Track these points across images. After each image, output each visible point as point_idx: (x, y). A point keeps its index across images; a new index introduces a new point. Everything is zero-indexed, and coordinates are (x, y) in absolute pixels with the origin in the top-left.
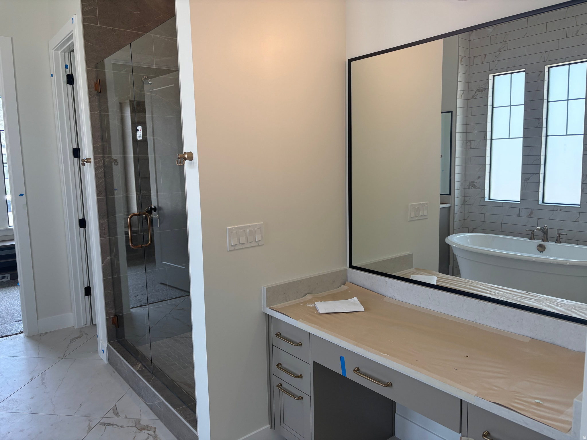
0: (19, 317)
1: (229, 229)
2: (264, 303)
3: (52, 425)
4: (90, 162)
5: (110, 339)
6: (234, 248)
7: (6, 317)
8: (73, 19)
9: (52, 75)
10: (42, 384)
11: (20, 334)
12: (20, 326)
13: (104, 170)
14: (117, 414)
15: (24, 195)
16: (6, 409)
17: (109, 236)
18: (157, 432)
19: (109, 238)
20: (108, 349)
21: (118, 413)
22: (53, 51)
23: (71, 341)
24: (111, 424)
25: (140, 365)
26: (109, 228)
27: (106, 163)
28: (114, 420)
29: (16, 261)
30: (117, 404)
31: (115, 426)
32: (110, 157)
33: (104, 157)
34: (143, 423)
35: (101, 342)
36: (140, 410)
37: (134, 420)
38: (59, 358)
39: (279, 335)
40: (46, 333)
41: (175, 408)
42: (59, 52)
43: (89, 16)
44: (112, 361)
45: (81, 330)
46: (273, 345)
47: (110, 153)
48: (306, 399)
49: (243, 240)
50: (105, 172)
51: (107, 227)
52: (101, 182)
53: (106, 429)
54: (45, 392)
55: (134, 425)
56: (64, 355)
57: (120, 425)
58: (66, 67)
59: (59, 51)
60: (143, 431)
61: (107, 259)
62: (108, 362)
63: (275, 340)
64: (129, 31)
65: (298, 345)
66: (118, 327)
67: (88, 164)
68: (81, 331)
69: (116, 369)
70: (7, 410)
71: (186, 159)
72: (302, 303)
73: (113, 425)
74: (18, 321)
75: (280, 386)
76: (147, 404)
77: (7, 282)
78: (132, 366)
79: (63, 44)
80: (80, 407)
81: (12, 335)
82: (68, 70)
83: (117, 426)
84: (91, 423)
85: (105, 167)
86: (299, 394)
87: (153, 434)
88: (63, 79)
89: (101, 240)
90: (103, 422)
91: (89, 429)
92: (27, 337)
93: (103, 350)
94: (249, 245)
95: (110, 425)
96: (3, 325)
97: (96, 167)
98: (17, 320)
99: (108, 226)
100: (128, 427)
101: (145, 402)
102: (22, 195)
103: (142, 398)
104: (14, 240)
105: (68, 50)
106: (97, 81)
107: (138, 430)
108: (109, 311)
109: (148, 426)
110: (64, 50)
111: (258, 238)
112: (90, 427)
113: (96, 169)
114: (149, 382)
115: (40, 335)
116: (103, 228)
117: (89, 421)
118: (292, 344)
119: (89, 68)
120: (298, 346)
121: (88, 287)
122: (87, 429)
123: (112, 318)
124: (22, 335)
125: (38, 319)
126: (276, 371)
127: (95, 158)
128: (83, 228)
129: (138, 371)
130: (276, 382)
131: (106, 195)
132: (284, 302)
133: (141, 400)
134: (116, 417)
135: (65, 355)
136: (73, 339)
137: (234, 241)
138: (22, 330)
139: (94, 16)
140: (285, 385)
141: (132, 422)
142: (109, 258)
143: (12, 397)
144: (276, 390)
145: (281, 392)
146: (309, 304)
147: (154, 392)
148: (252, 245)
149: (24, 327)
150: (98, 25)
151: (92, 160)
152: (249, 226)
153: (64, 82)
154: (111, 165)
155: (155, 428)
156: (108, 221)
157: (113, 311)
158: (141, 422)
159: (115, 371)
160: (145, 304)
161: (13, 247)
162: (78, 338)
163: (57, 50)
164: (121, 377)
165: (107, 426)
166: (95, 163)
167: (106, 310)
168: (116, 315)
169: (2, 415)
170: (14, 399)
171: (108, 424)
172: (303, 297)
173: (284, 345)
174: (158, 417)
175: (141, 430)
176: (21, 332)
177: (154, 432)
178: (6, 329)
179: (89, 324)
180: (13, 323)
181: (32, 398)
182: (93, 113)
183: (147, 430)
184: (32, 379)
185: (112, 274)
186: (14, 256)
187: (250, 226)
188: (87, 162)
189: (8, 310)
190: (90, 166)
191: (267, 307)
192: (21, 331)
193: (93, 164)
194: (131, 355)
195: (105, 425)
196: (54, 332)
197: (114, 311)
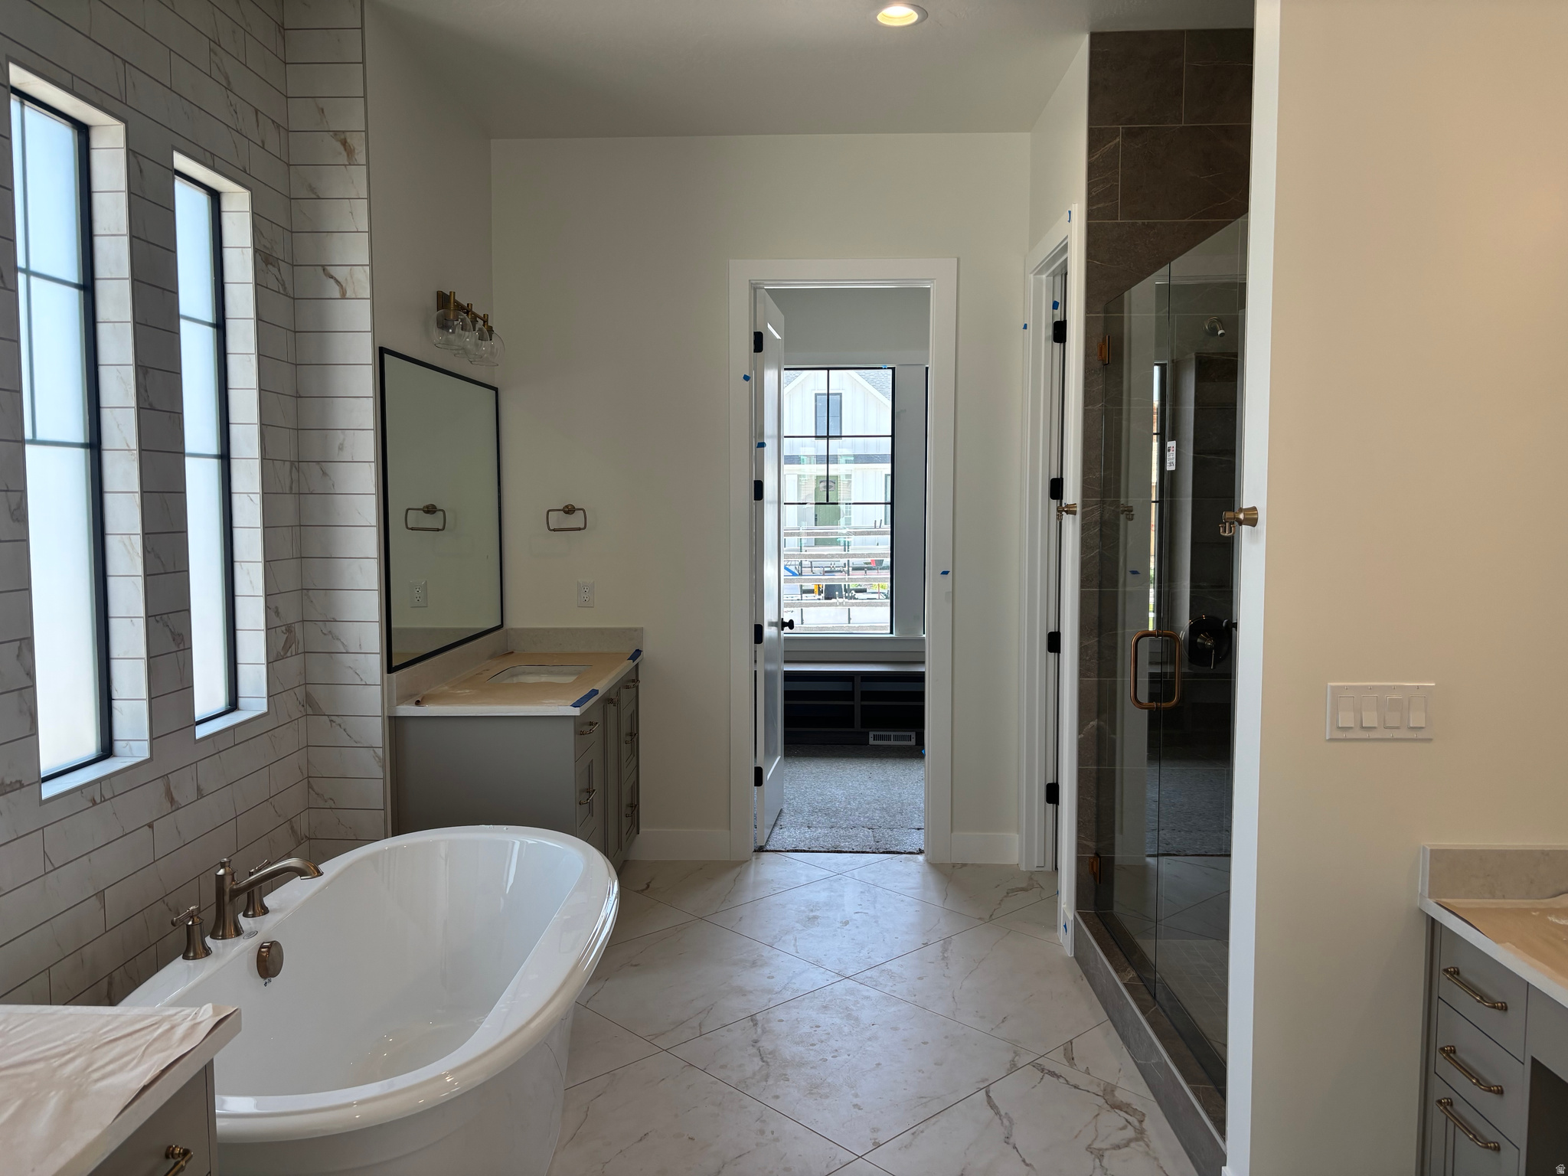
0: (920, 821)
1: (1332, 687)
2: (1422, 884)
3: (946, 1037)
4: (1074, 513)
5: (1080, 904)
6: (1342, 735)
7: (898, 817)
8: (1070, 212)
9: (1025, 327)
10: (943, 959)
11: (918, 854)
12: (917, 840)
13: (1101, 530)
14: (1071, 1060)
15: (950, 574)
16: (874, 983)
17: (1099, 676)
18: (1146, 1124)
19: (1099, 682)
20: (1076, 925)
21: (1073, 1059)
22: (1032, 275)
23: (1008, 893)
24: (1056, 1075)
25: (1132, 974)
26: (1100, 658)
27: (1106, 516)
28: (1062, 1068)
29: (923, 707)
30: (1073, 1041)
31: (1061, 1080)
32: (1117, 503)
33: (1103, 502)
34: (1120, 1096)
35: (1063, 906)
36: (1120, 1070)
37: (1102, 1083)
38: (980, 919)
39: (1455, 973)
40: (964, 865)
41: (1188, 1082)
42: (1044, 276)
43: (1100, 206)
44: (1081, 956)
45: (1031, 876)
46: (1439, 997)
47: (1118, 495)
48: (1508, 1152)
49: (1370, 719)
50: (1101, 536)
51: (1096, 655)
52: (1093, 556)
53: (1044, 1080)
54: (944, 975)
55: (1101, 1094)
56: (991, 916)
57: (1072, 1082)
58: (1055, 305)
59: (1042, 274)
60: (1116, 1110)
61: (1090, 726)
62: (1073, 955)
63: (1446, 987)
64: (1186, 220)
65: (1494, 1007)
66: (1100, 883)
67: (1071, 516)
68: (1031, 879)
69: (1086, 973)
70: (876, 985)
71: (1241, 523)
72: (1536, 910)
73: (1059, 1077)
74: (918, 829)
75: (1447, 1104)
76: (1135, 1062)
77: (910, 747)
78: (1117, 971)
79: (1054, 259)
80: (1003, 1022)
81: (905, 853)
82: (1057, 312)
83: (1065, 1082)
84: (1017, 1057)
85: (1103, 523)
86: (1491, 1135)
87: (1136, 1124)
88: (1047, 331)
89: (1081, 683)
90: (1041, 1065)
91: (1012, 1068)
92: (930, 863)
93: (1065, 926)
94: (1389, 734)
95: (1053, 1074)
96: (892, 829)
97: (1086, 524)
98: (917, 827)
99: (1100, 652)
100: (1088, 1091)
101: (1133, 1058)
102: (945, 573)
103: (1129, 1047)
104: (923, 663)
105: (1062, 270)
106: (1104, 340)
107: (1106, 1105)
108: (1085, 842)
109: (1128, 1105)
110: (1053, 271)
111: (1417, 719)
112: (1015, 1065)
113: (1085, 528)
114: (1143, 1013)
115: (954, 867)
116: (1087, 656)
117: (1015, 1052)
118: (1478, 1001)
119: (1091, 313)
120: (1493, 1009)
121: (1053, 784)
122: (1008, 1066)
123: (1090, 858)
124: (921, 858)
125: (952, 831)
126: (1442, 1064)
127: (1084, 505)
128: (1055, 652)
129: (1125, 985)
130: (1439, 1091)
131: (1100, 586)
132: (1484, 898)
133: (1126, 1051)
134: (1067, 1064)
135: (993, 917)
136: (1013, 890)
137: (1346, 719)
138: (923, 849)
139: (1111, 203)
140: (1460, 1108)
141: (1099, 1085)
142: (1094, 723)
143: (887, 966)
144: (1437, 1116)
145: (1451, 1125)
146: (1557, 917)
147: (1150, 1037)
148: (1397, 734)
149: (927, 842)
150: (1119, 221)
151: (1078, 509)
152: (1391, 686)
153: (1046, 339)
154: (1118, 519)
155: (1144, 1115)
156: (1099, 642)
157: (1092, 844)
158: (1117, 1093)
159: (1083, 976)
160: (1175, 853)
161: (920, 678)
162: (1023, 889)
163: (1040, 272)
164: (1093, 993)
165: (1046, 1075)
166: (1083, 518)
167: (1079, 837)
168: (1097, 854)
169: (868, 990)
170: (891, 970)
171: (1049, 1071)
172: (1551, 897)
173: (1464, 1001)
174: (1154, 1096)
175: (1111, 1107)
176: (921, 852)
177: (1141, 1122)
178: (896, 840)
179: (1049, 867)
180: (909, 831)
181: (921, 978)
182: (1090, 407)
183: (1126, 1112)
184: (926, 945)
185: (1099, 762)
186: (920, 696)
187: (1394, 688)
188: (1067, 512)
189: (902, 804)
190: (1074, 520)
191: (1430, 897)
192: (920, 849)
193: (1078, 516)
194: (1118, 950)
195: (1042, 1070)
196: (979, 866)
197: (1094, 843)
